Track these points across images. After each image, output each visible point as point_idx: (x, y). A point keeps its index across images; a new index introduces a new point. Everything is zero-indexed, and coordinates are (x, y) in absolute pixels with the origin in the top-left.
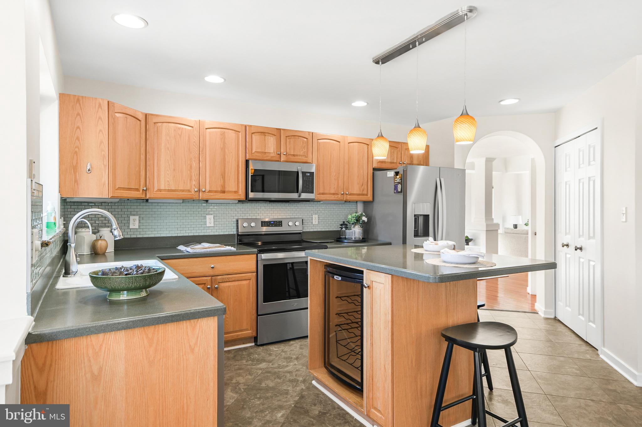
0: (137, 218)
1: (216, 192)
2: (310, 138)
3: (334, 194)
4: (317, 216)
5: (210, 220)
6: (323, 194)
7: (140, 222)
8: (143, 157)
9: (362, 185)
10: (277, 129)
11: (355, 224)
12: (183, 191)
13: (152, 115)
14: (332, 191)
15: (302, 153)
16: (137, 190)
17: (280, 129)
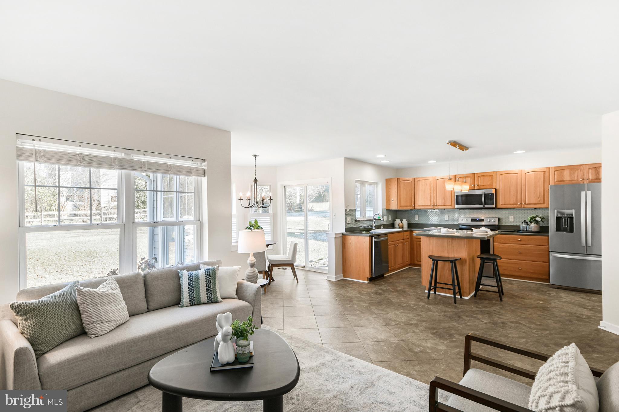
0: (418, 216)
1: (441, 206)
2: (494, 175)
3: (513, 204)
4: (513, 217)
5: (447, 218)
6: (504, 204)
7: (419, 218)
8: (413, 194)
9: (539, 198)
10: (473, 174)
11: (531, 222)
12: (428, 206)
13: (416, 178)
14: (512, 202)
15: (488, 184)
16: (410, 206)
17: (474, 174)
